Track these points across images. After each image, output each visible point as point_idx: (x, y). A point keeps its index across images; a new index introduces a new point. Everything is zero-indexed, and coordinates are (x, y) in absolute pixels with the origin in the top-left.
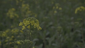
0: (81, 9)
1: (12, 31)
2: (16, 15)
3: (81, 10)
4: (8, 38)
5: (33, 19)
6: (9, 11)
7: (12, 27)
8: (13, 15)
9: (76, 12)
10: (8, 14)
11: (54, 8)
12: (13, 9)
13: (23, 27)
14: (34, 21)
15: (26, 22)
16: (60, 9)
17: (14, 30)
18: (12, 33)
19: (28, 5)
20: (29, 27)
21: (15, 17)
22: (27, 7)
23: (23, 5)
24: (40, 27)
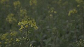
0: (73, 11)
1: (11, 33)
2: (14, 19)
3: (73, 13)
4: (7, 40)
5: (30, 19)
6: (8, 16)
7: (11, 30)
8: (12, 20)
9: (69, 14)
10: (7, 19)
11: (49, 12)
12: (12, 14)
13: (22, 26)
14: (31, 21)
15: (24, 22)
16: (55, 12)
17: (13, 33)
18: (11, 36)
19: (25, 10)
20: (27, 26)
21: (14, 21)
22: (24, 12)
23: (21, 11)
24: (36, 27)
